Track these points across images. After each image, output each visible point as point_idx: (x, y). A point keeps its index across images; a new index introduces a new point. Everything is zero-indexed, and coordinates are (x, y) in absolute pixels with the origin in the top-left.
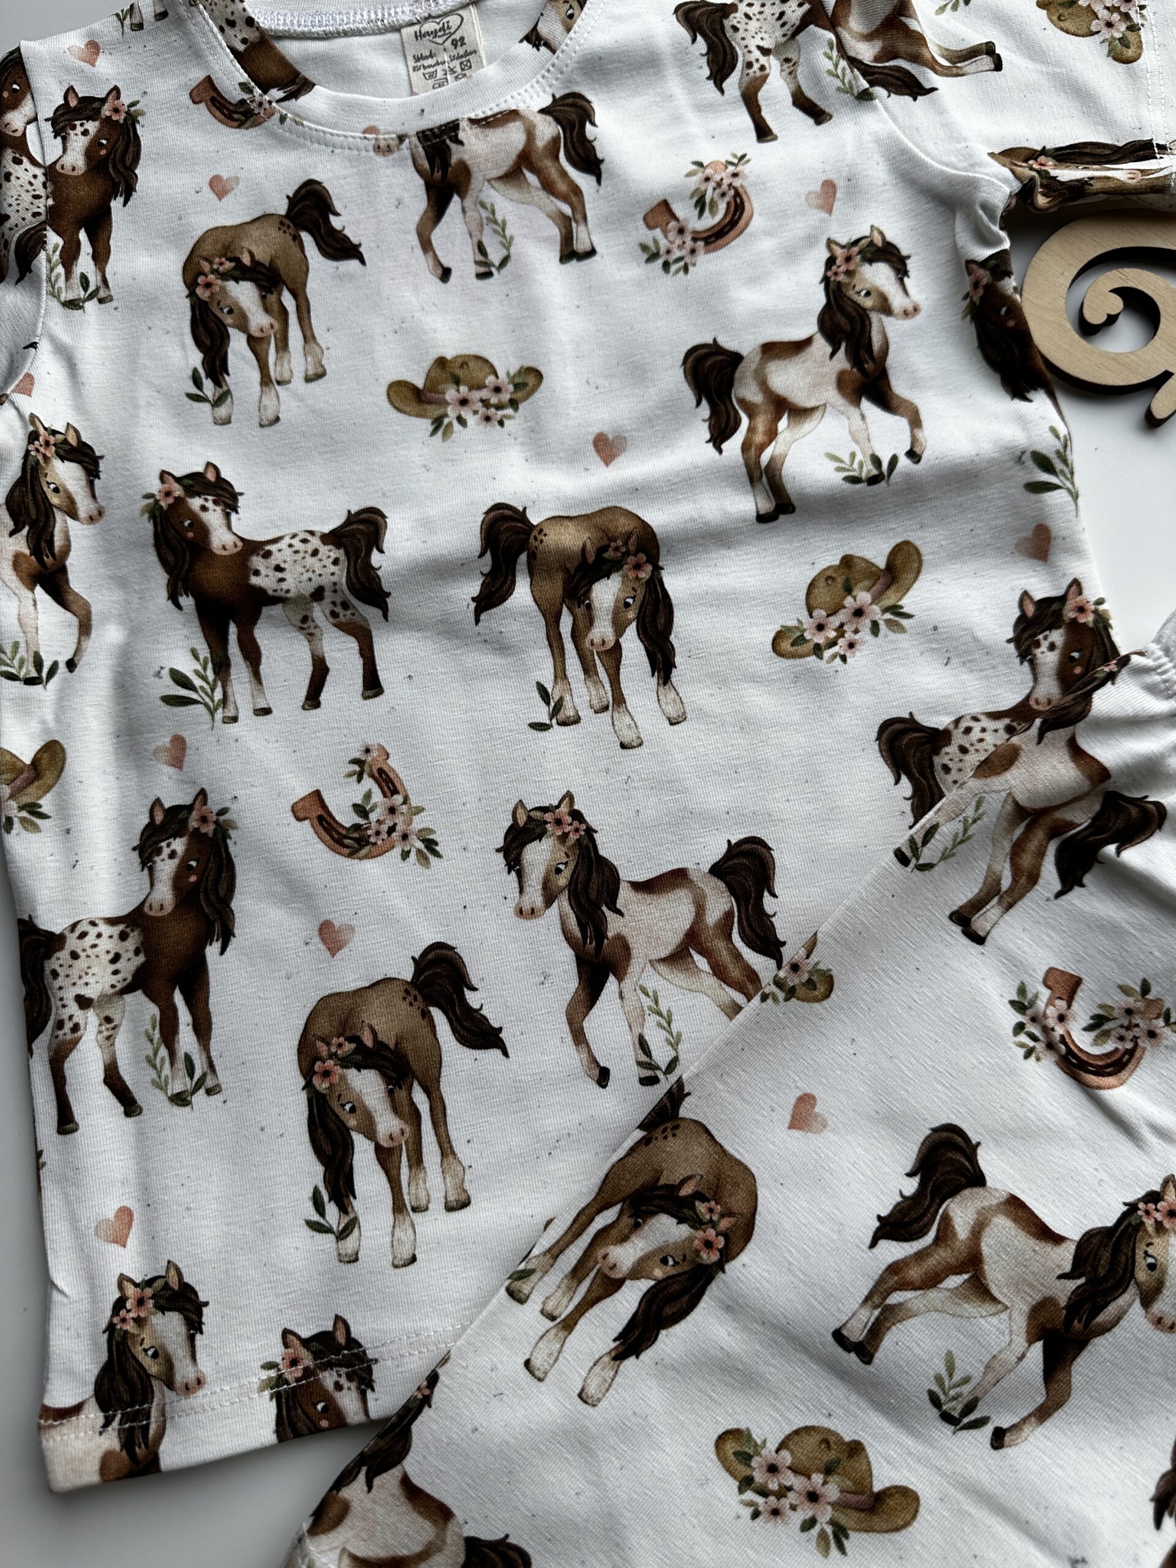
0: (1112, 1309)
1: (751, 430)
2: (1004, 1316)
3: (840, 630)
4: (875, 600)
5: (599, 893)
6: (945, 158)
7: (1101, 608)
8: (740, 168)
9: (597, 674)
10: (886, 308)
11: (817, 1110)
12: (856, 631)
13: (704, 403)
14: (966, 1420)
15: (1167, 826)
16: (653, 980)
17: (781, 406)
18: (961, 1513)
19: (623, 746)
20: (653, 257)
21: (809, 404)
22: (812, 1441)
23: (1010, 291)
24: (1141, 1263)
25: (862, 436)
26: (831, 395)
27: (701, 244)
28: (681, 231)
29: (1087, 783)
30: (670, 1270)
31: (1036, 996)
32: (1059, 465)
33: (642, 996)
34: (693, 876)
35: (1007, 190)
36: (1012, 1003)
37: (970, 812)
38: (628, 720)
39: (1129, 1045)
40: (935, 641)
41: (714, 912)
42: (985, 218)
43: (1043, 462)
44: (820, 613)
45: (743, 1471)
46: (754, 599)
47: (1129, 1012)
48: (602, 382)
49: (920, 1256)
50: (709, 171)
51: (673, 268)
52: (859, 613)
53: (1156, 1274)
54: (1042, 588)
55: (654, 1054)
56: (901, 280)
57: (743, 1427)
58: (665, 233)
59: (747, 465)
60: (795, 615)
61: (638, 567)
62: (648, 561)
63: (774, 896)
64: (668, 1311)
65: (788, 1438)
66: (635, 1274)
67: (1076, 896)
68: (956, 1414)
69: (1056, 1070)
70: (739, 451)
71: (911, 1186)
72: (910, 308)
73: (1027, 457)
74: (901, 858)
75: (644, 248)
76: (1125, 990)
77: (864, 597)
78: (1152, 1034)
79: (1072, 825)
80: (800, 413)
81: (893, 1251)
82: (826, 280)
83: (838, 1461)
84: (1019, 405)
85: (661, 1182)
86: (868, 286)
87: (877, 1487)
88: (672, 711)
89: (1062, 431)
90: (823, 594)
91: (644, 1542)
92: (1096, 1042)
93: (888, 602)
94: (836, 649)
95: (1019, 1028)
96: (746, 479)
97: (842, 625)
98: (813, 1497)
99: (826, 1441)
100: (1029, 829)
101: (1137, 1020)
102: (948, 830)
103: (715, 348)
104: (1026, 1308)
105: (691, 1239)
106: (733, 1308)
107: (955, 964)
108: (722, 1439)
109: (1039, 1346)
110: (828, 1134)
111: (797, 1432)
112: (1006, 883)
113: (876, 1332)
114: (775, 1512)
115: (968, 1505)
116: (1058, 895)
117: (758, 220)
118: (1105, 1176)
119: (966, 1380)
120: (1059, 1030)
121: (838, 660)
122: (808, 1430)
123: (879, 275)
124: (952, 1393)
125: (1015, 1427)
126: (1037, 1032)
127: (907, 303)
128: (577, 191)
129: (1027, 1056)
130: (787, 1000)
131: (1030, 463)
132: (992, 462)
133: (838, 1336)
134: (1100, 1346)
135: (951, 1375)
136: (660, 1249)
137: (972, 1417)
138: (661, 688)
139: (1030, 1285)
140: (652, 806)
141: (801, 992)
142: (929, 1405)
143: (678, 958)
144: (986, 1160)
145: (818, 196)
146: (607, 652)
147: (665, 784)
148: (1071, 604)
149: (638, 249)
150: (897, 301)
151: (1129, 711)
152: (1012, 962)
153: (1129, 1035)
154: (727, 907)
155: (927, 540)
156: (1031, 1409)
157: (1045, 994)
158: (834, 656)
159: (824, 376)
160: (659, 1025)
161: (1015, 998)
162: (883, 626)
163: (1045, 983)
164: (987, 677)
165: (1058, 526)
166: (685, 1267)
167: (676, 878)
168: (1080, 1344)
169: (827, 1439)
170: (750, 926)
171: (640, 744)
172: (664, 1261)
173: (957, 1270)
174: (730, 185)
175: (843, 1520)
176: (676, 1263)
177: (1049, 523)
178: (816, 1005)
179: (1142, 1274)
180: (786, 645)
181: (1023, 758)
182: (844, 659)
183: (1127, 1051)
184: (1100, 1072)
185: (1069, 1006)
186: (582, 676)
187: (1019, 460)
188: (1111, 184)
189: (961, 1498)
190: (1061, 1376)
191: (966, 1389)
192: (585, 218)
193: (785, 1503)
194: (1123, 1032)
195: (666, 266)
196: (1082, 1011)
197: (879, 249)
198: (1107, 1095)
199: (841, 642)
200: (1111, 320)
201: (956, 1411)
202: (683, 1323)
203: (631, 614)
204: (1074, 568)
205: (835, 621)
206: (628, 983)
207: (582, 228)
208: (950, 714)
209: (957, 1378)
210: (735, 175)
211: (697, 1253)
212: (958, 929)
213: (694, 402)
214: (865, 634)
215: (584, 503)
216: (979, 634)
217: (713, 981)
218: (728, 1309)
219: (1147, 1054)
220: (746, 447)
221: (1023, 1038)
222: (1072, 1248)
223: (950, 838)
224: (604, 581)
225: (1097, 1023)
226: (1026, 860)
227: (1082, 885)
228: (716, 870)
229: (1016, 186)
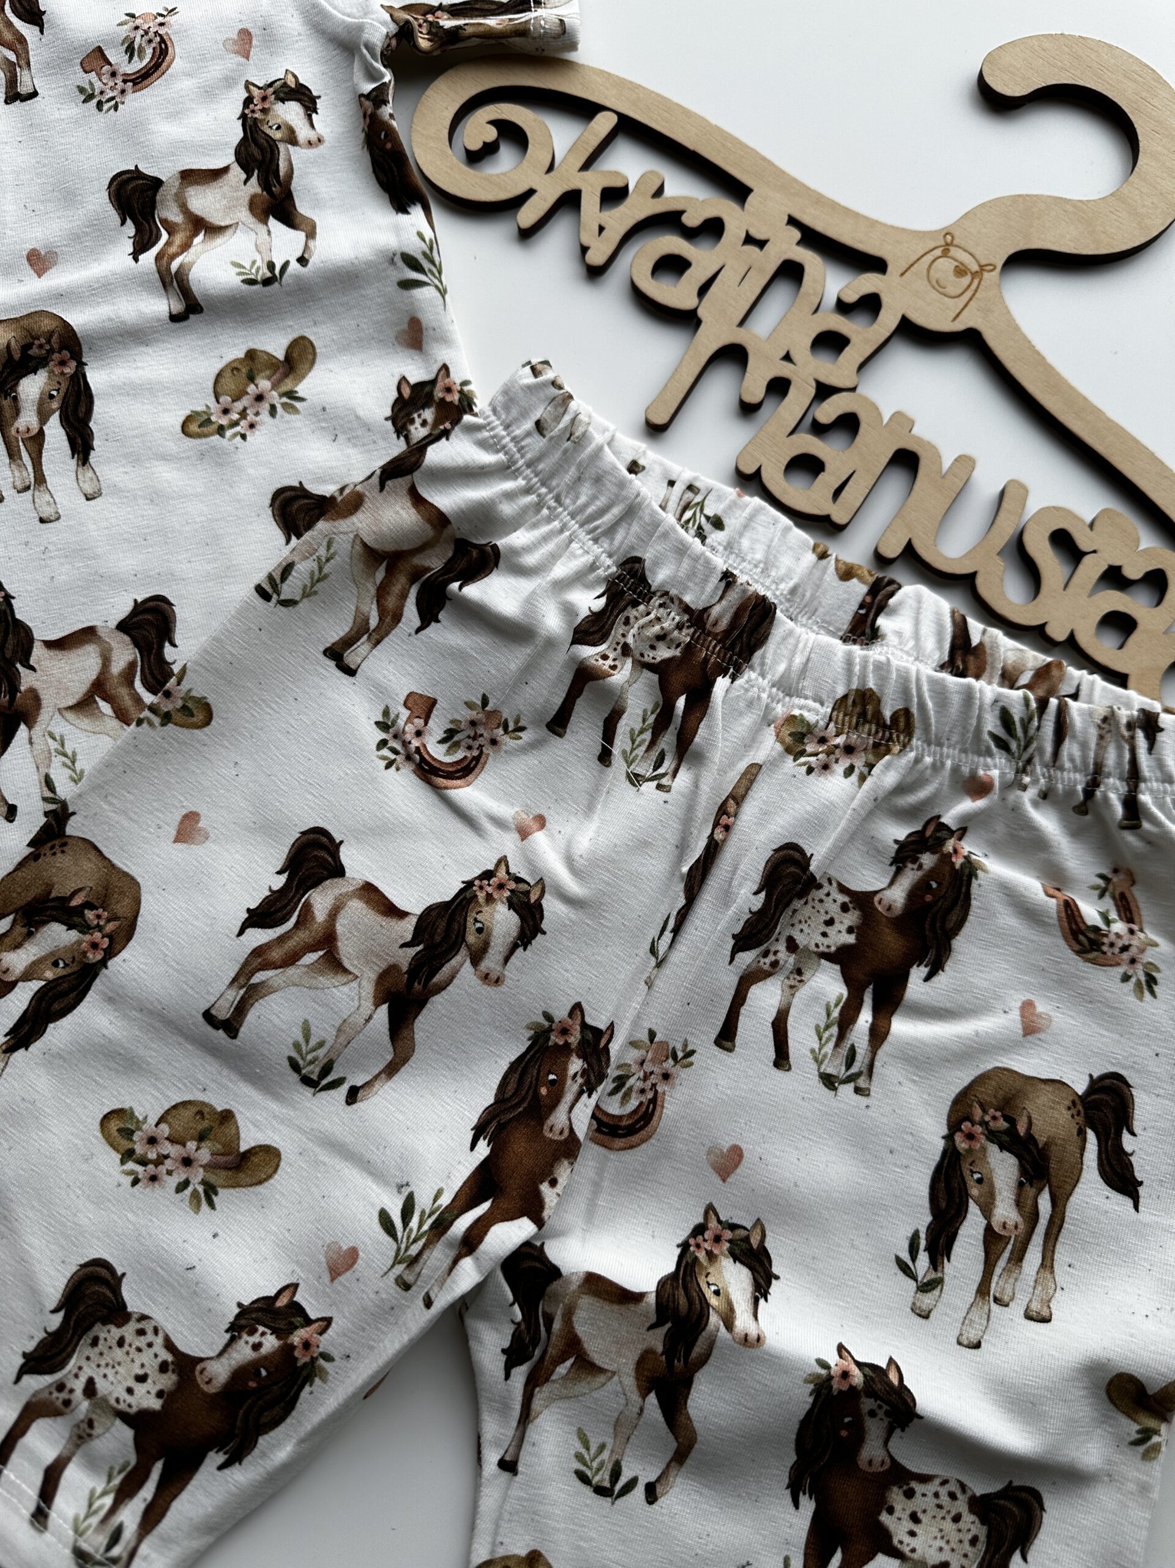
0: (446, 969)
1: (168, 244)
2: (354, 984)
3: (243, 414)
4: (274, 387)
5: (15, 652)
6: (348, 10)
7: (466, 388)
8: (167, 19)
9: (21, 459)
10: (292, 140)
11: (200, 825)
12: (257, 414)
13: (129, 222)
14: (324, 1082)
16: (60, 726)
17: (199, 225)
18: (317, 1163)
19: (42, 521)
20: (89, 98)
21: (223, 224)
22: (188, 1113)
23: (387, 117)
24: (471, 928)
26: (243, 215)
27: (130, 84)
28: (113, 74)
29: (431, 529)
30: (60, 971)
31: (397, 716)
32: (426, 265)
33: (50, 741)
34: (101, 632)
35: (384, 31)
36: (377, 723)
37: (323, 553)
38: (47, 497)
39: (476, 753)
40: (325, 420)
41: (118, 666)
42: (368, 56)
43: (411, 262)
44: (226, 399)
45: (125, 1144)
46: (168, 388)
47: (473, 723)
48: (38, 206)
49: (281, 939)
50: (139, 22)
51: (106, 107)
52: (259, 398)
53: (483, 936)
54: (417, 373)
55: (58, 790)
56: (310, 117)
57: (126, 1106)
58: (99, 76)
59: (159, 272)
60: (204, 401)
61: (63, 363)
62: (72, 358)
63: (174, 645)
64: (56, 1006)
65: (168, 1112)
66: (28, 975)
67: (433, 630)
68: (315, 1077)
69: (413, 777)
70: (153, 260)
71: (279, 882)
72: (314, 138)
73: (398, 259)
75: (81, 90)
76: (469, 705)
77: (264, 384)
78: (494, 742)
79: (429, 569)
80: (213, 230)
81: (258, 937)
82: (243, 117)
83: (211, 1129)
84: (402, 217)
85: (53, 895)
86: (279, 121)
87: (244, 1147)
88: (89, 489)
89: (428, 234)
90: (229, 383)
91: (30, 1214)
92: (449, 752)
93: (284, 388)
94: (238, 429)
95: (383, 744)
96: (159, 284)
97: (245, 409)
98: (187, 1162)
99: (200, 1113)
100: (390, 571)
101: (481, 730)
102: (305, 568)
103: (136, 174)
104: (373, 976)
105: (79, 943)
106: (112, 999)
107: (329, 694)
108: (106, 1118)
109: (384, 1008)
110: (208, 844)
111: (175, 1107)
112: (374, 622)
113: (241, 1009)
114: (153, 1178)
115: (324, 1156)
116: (418, 631)
117: (178, 64)
118: (449, 861)
119: (321, 1044)
120: (415, 743)
121: (239, 438)
122: (184, 1104)
123: (291, 112)
124: (309, 1057)
125: (368, 1084)
126: (398, 747)
127: (312, 136)
128: (22, 40)
129: (388, 767)
130: (163, 724)
131: (400, 263)
132: (369, 264)
133: (208, 1016)
134: (437, 1003)
135: (307, 1042)
136: (52, 954)
137: (329, 1079)
138: (80, 469)
139: (378, 956)
140: (64, 573)
142: (289, 1071)
143: (84, 705)
144: (346, 856)
145: (235, 42)
146: (31, 438)
147: (79, 552)
148: (440, 385)
149: (76, 90)
150: (303, 132)
151: (459, 462)
152: (379, 690)
153: (476, 744)
154: (130, 658)
155: (320, 335)
156: (381, 1067)
157: (405, 714)
158: (235, 435)
159: (237, 199)
160: (65, 765)
161: (381, 719)
162: (279, 409)
163: (405, 705)
164: (368, 451)
165: (427, 318)
166: (75, 968)
167: (87, 635)
168: (421, 1003)
169: (201, 1110)
170: (152, 674)
171: (58, 518)
172: (55, 964)
173: (313, 948)
174: (156, 33)
175: (213, 1179)
176: (66, 965)
177: (420, 316)
179: (471, 938)
180: (194, 427)
181: (367, 503)
182: (244, 437)
183: (474, 758)
184: (450, 776)
185: (426, 724)
187: (392, 261)
189: (317, 1150)
190: (405, 1033)
191: (321, 1052)
192: (28, 64)
193: (162, 1169)
194: (470, 741)
195: (100, 105)
196: (437, 727)
197: (292, 89)
198: (453, 794)
199: (243, 423)
200: (490, 148)
201: (313, 1071)
202: (69, 1017)
203: (55, 405)
204: (443, 355)
205: (239, 406)
206: (38, 729)
207: (26, 72)
208: (335, 483)
209: (313, 1042)
210: (162, 24)
211: (85, 953)
212: (332, 664)
213: (119, 221)
214: (265, 416)
215: (13, 308)
216: (361, 413)
217: (115, 723)
218: (110, 1000)
219: (490, 759)
220: (158, 258)
221: (385, 752)
222: (414, 920)
223: (308, 575)
224: (32, 376)
225: (449, 737)
226: (391, 602)
227: (438, 621)
228: (123, 626)
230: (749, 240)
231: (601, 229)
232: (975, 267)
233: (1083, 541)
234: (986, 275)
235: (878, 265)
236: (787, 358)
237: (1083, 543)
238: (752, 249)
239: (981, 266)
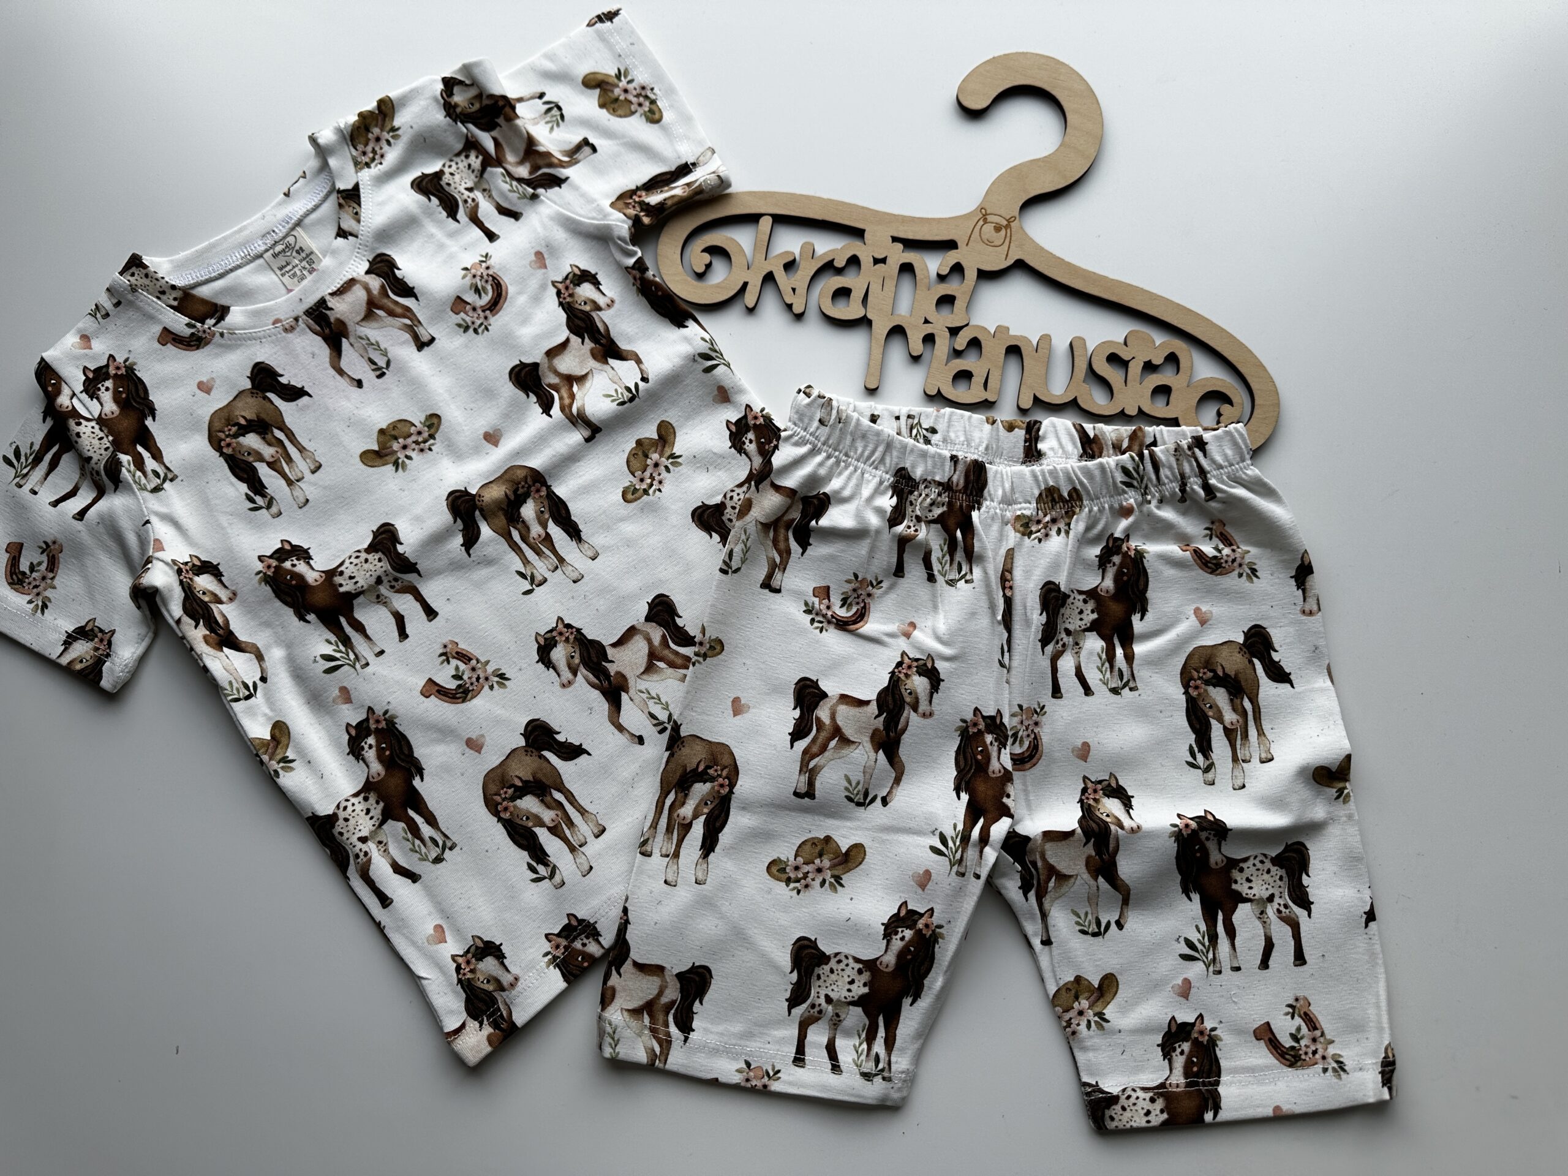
0: (903, 720)
1: (561, 398)
2: (861, 747)
3: (652, 477)
4: (661, 456)
5: (598, 657)
6: (590, 215)
7: (764, 413)
8: (488, 263)
9: (544, 553)
10: (598, 308)
11: (742, 702)
12: (659, 474)
13: (531, 394)
14: (867, 801)
15: (832, 501)
16: (643, 685)
17: (570, 380)
18: (883, 841)
19: (574, 582)
20: (466, 329)
21: (583, 373)
22: (808, 847)
23: (652, 278)
24: (905, 694)
25: (616, 379)
26: (592, 363)
27: (488, 312)
28: (474, 309)
29: (788, 499)
30: (710, 807)
31: (813, 603)
32: (714, 354)
33: (641, 694)
34: (638, 627)
35: (626, 226)
36: (804, 612)
37: (743, 537)
38: (570, 568)
39: (862, 605)
40: (698, 462)
41: (657, 639)
42: (623, 244)
43: (706, 357)
44: (638, 473)
45: (785, 876)
46: (603, 481)
47: (854, 590)
48: (472, 405)
49: (814, 741)
50: (473, 271)
51: (480, 330)
52: (656, 465)
53: (913, 695)
54: (734, 416)
55: (659, 717)
56: (599, 289)
57: (775, 857)
58: (466, 313)
59: (567, 418)
60: (627, 480)
61: (538, 491)
62: (542, 486)
63: (681, 617)
64: (718, 824)
65: (797, 851)
66: (695, 816)
67: (810, 551)
68: (862, 801)
69: (836, 631)
70: (560, 413)
71: (797, 713)
72: (609, 302)
73: (697, 357)
74: (722, 571)
75: (459, 325)
76: (848, 581)
77: (655, 456)
78: (869, 595)
79: (794, 520)
80: (581, 379)
81: (801, 745)
82: (561, 304)
83: (823, 849)
84: (683, 331)
85: (688, 770)
86: (583, 299)
87: (844, 850)
88: (590, 553)
89: (707, 337)
90: (635, 464)
91: (756, 931)
92: (848, 610)
93: (667, 454)
94: (654, 487)
95: (812, 621)
96: (571, 424)
97: (651, 474)
98: (819, 870)
99: (814, 844)
100: (775, 531)
101: (860, 592)
102: (738, 550)
103: (522, 365)
104: (868, 739)
105: (713, 788)
106: (745, 807)
107: (773, 607)
108: (769, 868)
109: (881, 751)
110: (751, 710)
111: (800, 847)
112: (778, 560)
113: (811, 784)
114: (807, 886)
115: (885, 836)
116: (802, 554)
117: (511, 289)
118: (876, 666)
119: (858, 783)
120: (830, 613)
121: (657, 492)
122: (804, 843)
123: (586, 290)
124: (855, 792)
125: (889, 793)
126: (821, 619)
127: (606, 300)
128: (408, 309)
129: (821, 631)
130: (704, 660)
131: (700, 360)
132: (682, 367)
133: (796, 794)
134: (906, 738)
135: (851, 785)
136: (701, 800)
137: (869, 798)
138: (580, 545)
139: (865, 728)
140: (602, 604)
141: (709, 653)
142: (849, 803)
143: (650, 668)
144: (824, 685)
145: (535, 262)
146: (543, 540)
147: (604, 590)
148: (750, 417)
149: (456, 327)
150: (602, 301)
151: (790, 459)
152: (797, 594)
153: (860, 600)
154: (661, 633)
155: (671, 416)
156: (892, 781)
157: (816, 600)
158: (655, 491)
159: (583, 355)
160: (656, 703)
161: (805, 608)
162: (670, 467)
163: (814, 595)
164: (729, 469)
165: (727, 384)
166: (717, 801)
167: (631, 632)
168: (897, 742)
169: (813, 842)
170: (676, 636)
171: (583, 577)
172: (706, 804)
173: (832, 738)
174: (488, 275)
175: (836, 873)
176: (712, 802)
177: (722, 384)
178: (719, 656)
179: (908, 699)
180: (630, 496)
181: (754, 502)
182: (660, 490)
183: (862, 608)
184: (855, 622)
185: (829, 601)
186: (537, 557)
187: (694, 360)
188: (676, 200)
189: (880, 835)
190: (896, 760)
191: (860, 787)
192: (419, 322)
193: (809, 880)
194: (857, 600)
195: (476, 331)
196: (836, 600)
197: (579, 276)
198: (861, 631)
199: (654, 483)
200: (709, 266)
201: (861, 799)
202: (727, 826)
203: (547, 516)
204: (744, 400)
205: (647, 474)
206: (632, 692)
207: (421, 328)
208: (719, 494)
209: (854, 784)
210: (488, 268)
211: (718, 792)
212: (767, 591)
213: (525, 396)
214: (664, 474)
215: (495, 471)
216: (715, 451)
217: (671, 670)
218: (744, 809)
219: (872, 606)
220: (562, 409)
221: (816, 624)
222: (875, 703)
223: (741, 553)
224: (525, 505)
225: (844, 602)
226: (782, 545)
227: (810, 545)
228: (648, 619)
229: (630, 222)
230: (876, 261)
231: (794, 290)
232: (1005, 223)
233: (1125, 355)
234: (1012, 224)
235: (951, 245)
236: (926, 321)
237: (1126, 356)
238: (880, 266)
239: (1007, 220)
